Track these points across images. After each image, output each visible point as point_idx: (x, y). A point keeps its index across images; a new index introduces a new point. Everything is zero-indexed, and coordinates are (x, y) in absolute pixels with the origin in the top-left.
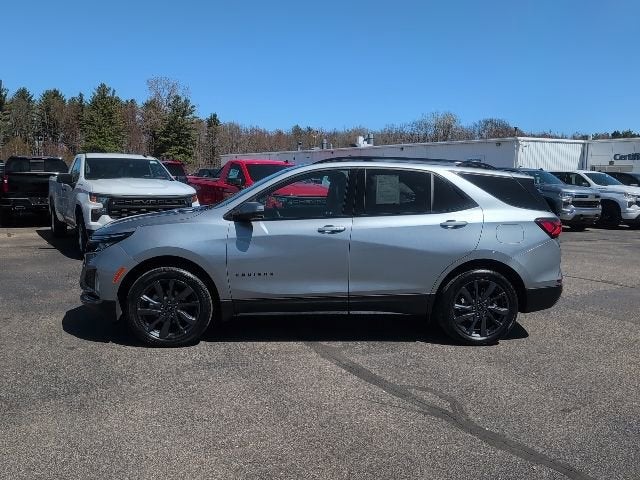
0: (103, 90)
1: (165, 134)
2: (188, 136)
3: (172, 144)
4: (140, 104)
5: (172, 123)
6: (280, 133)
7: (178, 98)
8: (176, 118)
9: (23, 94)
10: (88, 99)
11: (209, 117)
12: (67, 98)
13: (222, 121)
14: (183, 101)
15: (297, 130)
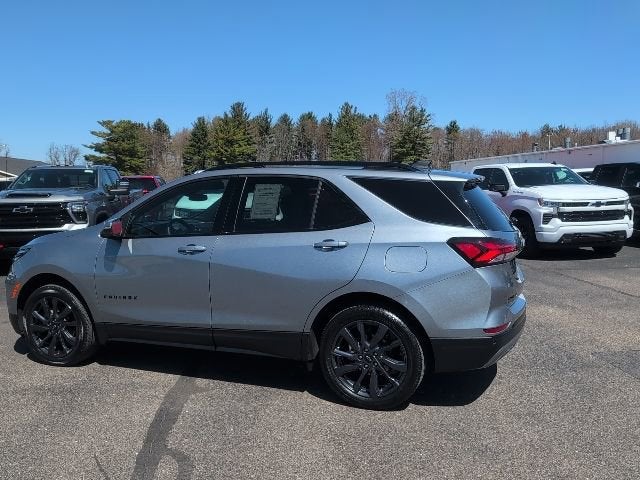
0: (347, 108)
1: (401, 144)
2: (424, 144)
3: (408, 154)
4: (382, 117)
5: (408, 134)
6: (525, 135)
7: (414, 108)
8: (411, 128)
9: (285, 119)
10: (336, 117)
11: (448, 124)
12: (319, 119)
13: (461, 127)
14: (419, 110)
15: (546, 130)
